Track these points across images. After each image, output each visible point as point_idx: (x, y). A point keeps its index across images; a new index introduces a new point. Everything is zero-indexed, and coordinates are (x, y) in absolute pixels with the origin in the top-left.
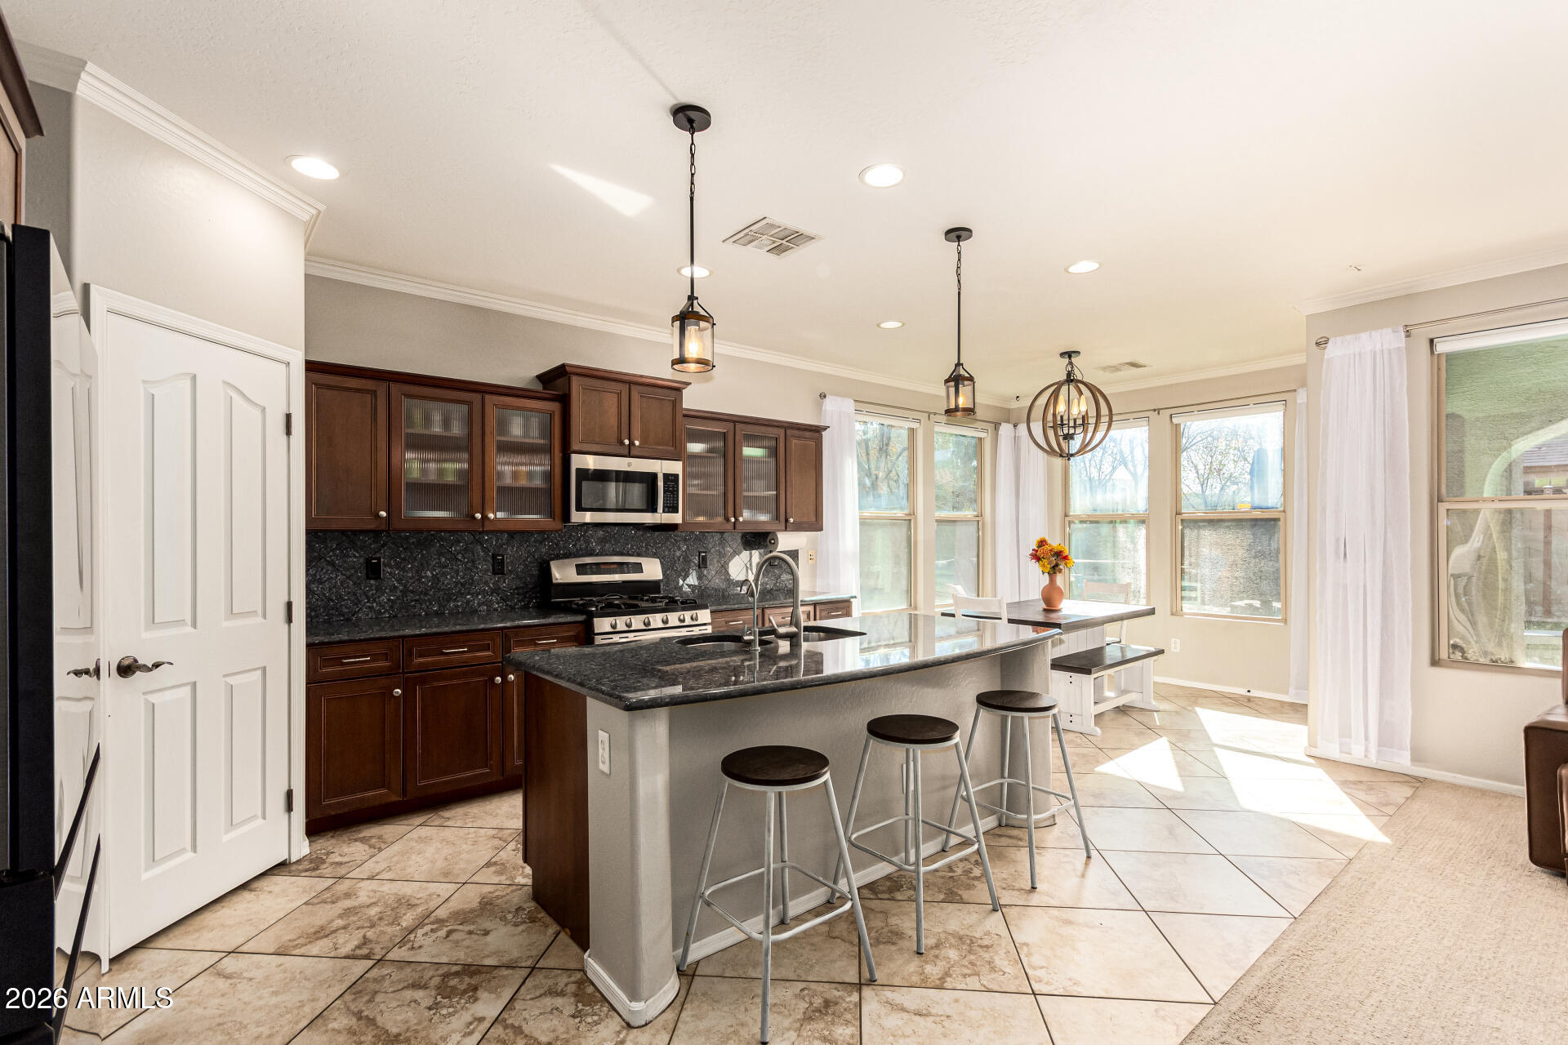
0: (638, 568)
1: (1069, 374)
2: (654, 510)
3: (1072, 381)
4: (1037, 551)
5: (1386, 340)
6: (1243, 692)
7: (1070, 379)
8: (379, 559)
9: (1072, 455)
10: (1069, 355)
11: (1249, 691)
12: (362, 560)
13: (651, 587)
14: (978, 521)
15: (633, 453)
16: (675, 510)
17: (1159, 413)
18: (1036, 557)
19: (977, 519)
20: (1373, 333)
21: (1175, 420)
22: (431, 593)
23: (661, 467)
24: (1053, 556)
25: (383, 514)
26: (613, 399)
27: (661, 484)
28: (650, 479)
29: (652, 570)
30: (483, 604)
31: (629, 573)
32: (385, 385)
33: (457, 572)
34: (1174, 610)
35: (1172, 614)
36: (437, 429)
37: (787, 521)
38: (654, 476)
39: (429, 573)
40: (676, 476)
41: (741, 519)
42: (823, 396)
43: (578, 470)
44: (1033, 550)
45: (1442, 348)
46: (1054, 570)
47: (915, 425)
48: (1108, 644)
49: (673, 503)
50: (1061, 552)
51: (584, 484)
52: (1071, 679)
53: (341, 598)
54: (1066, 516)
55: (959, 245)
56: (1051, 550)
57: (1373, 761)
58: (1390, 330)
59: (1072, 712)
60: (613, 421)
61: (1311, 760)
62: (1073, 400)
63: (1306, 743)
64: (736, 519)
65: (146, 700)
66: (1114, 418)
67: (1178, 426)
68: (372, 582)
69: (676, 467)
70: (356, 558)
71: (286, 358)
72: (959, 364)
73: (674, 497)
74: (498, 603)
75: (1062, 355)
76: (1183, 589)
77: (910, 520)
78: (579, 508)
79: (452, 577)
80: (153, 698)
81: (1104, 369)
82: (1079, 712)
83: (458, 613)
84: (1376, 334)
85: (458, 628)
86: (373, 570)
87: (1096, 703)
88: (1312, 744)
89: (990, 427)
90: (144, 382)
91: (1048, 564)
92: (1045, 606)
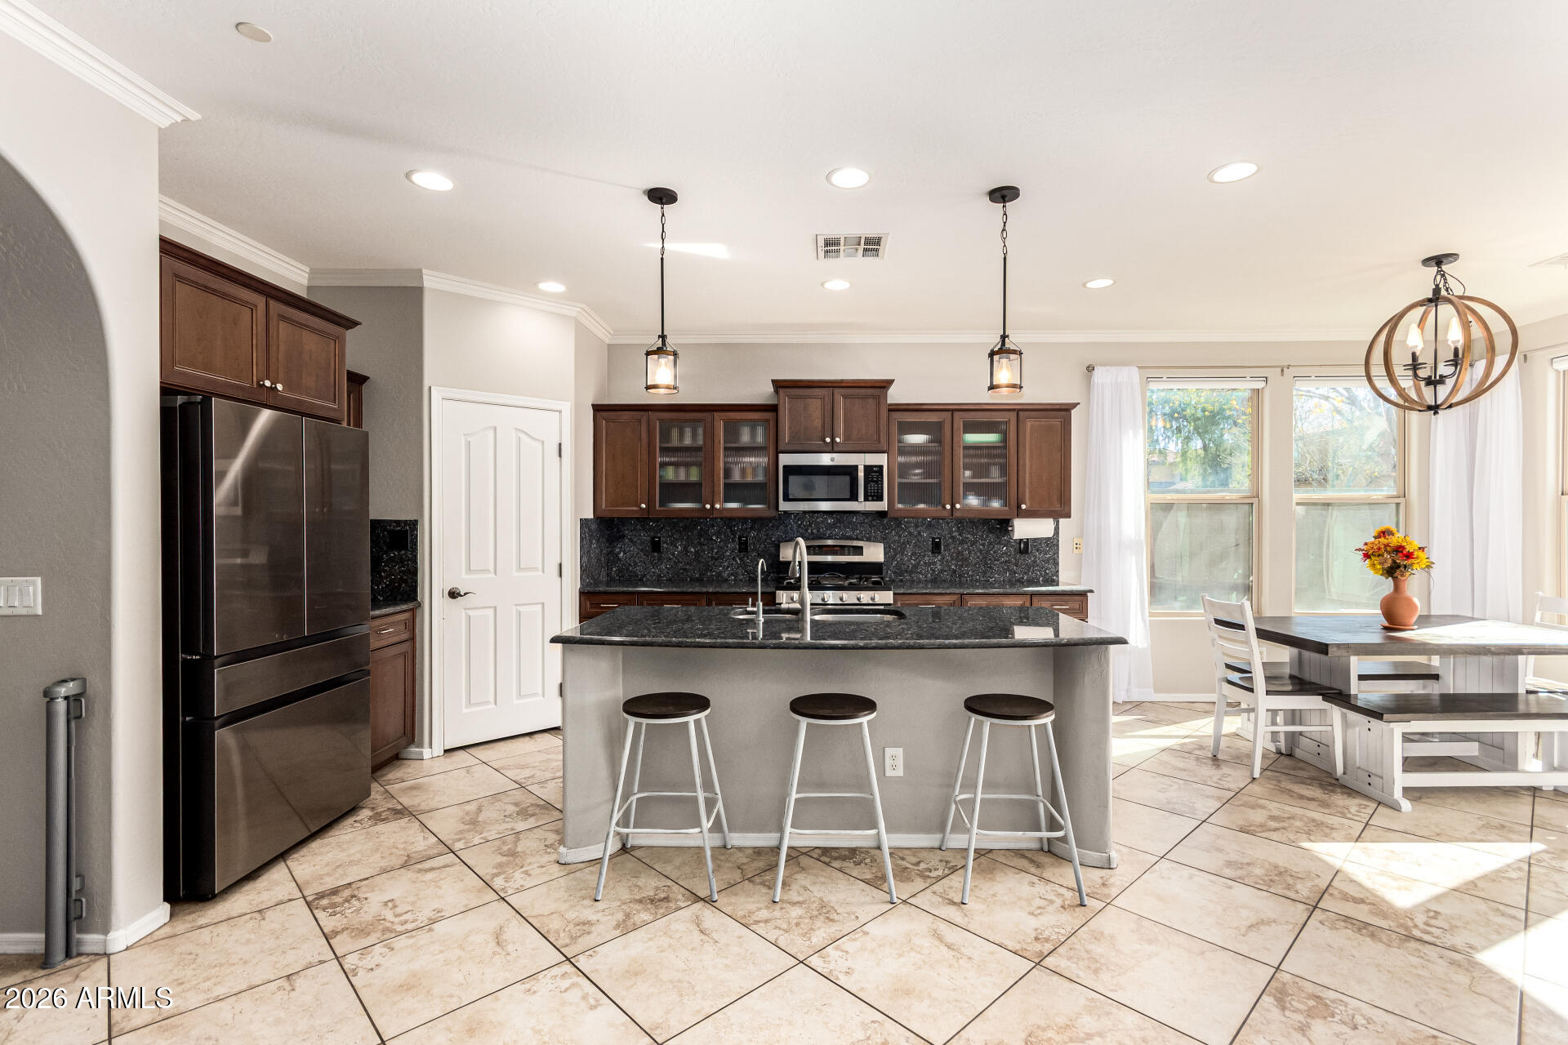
0: (859, 551)
1: (1437, 290)
2: (856, 499)
3: (1441, 298)
4: (1367, 545)
7: (1435, 299)
8: (659, 538)
9: (1439, 408)
10: (1438, 261)
12: (649, 538)
13: (875, 568)
14: (1398, 504)
15: (836, 449)
16: (880, 498)
18: (1366, 553)
22: (694, 564)
23: (861, 461)
25: (643, 506)
26: (818, 403)
27: (861, 474)
28: (851, 471)
29: (874, 553)
30: (732, 574)
31: (849, 555)
32: (645, 414)
33: (712, 549)
36: (688, 441)
37: (1019, 507)
38: (856, 468)
39: (693, 550)
40: (881, 467)
41: (958, 506)
42: (1090, 369)
43: (785, 467)
47: (1260, 385)
49: (878, 492)
51: (791, 478)
52: (1369, 726)
53: (636, 564)
55: (1004, 206)
56: (1391, 545)
60: (818, 423)
64: (953, 506)
65: (466, 613)
68: (656, 554)
69: (881, 459)
70: (645, 537)
71: (558, 408)
72: (1003, 336)
73: (878, 486)
74: (743, 575)
75: (1427, 262)
77: (1252, 504)
78: (787, 498)
79: (709, 553)
80: (470, 613)
82: (1379, 772)
83: (713, 580)
85: (674, 589)
86: (656, 546)
90: (465, 435)
91: (1380, 564)
92: (1386, 624)
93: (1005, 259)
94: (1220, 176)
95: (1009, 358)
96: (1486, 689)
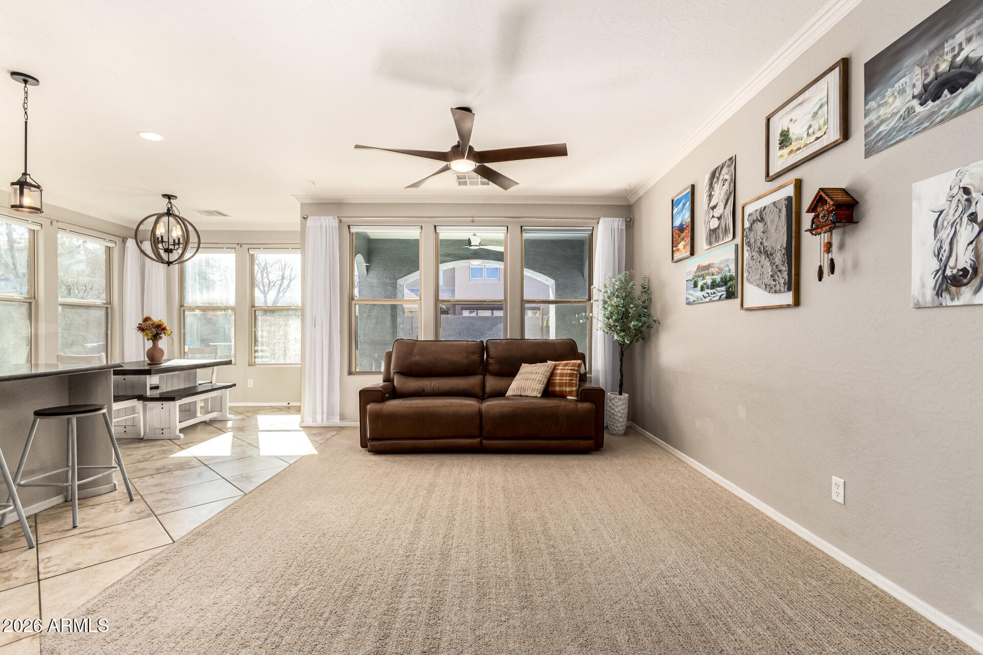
1: (169, 210)
3: (170, 214)
4: (141, 325)
5: (330, 222)
6: (285, 404)
7: (169, 213)
9: (171, 263)
10: (169, 197)
11: (289, 404)
14: (107, 308)
17: (241, 246)
18: (141, 329)
19: (107, 306)
20: (326, 217)
21: (251, 252)
24: (155, 328)
34: (250, 363)
35: (249, 365)
44: (139, 324)
45: (353, 230)
46: (155, 338)
47: (37, 228)
48: (200, 384)
50: (160, 325)
52: (162, 406)
54: (182, 306)
55: (25, 86)
56: (153, 324)
57: (325, 424)
58: (332, 217)
59: (162, 427)
61: (301, 429)
62: (172, 228)
63: (300, 421)
66: (201, 245)
67: (252, 256)
72: (25, 174)
75: (164, 196)
76: (255, 351)
77: (31, 302)
81: (202, 212)
82: (167, 426)
84: (327, 218)
87: (180, 422)
88: (302, 421)
89: (118, 240)
91: (150, 333)
92: (149, 362)
93: (26, 123)
94: (142, 135)
95: (30, 189)
96: (182, 386)
